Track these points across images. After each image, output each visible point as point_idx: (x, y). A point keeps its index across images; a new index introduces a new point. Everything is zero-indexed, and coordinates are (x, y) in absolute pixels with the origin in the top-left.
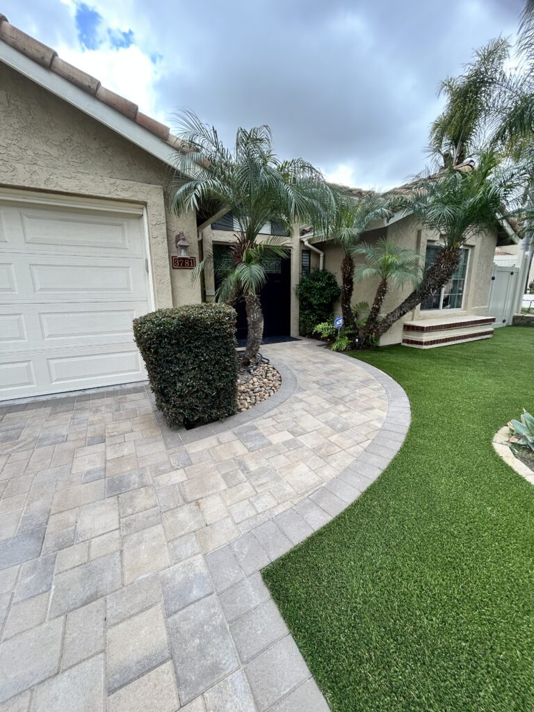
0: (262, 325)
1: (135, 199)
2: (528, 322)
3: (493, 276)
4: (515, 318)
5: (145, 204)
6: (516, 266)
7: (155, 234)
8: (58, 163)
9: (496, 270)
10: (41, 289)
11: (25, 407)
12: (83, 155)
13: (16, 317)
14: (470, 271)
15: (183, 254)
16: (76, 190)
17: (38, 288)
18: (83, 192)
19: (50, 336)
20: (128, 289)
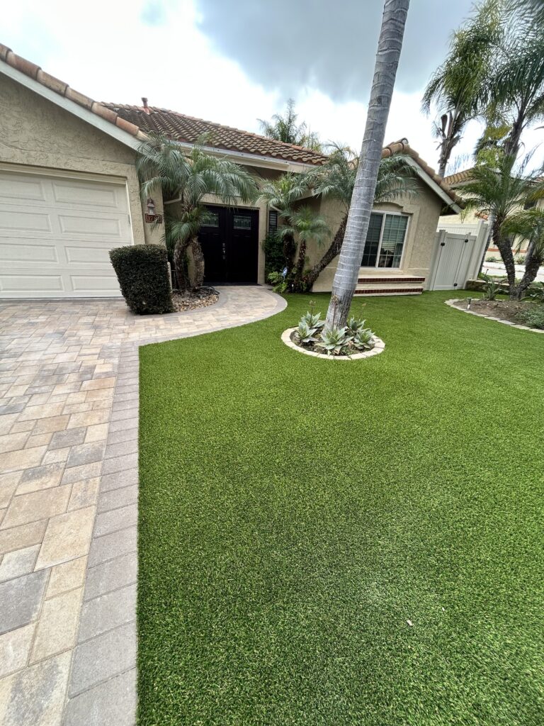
0: (203, 263)
1: (119, 174)
2: (477, 287)
3: (441, 242)
4: (469, 283)
5: (126, 178)
6: (472, 235)
7: (133, 199)
8: (72, 151)
9: (446, 236)
10: (65, 232)
11: (58, 301)
12: (86, 146)
13: (52, 248)
14: (408, 236)
15: (151, 213)
16: (83, 169)
17: (64, 230)
18: (87, 170)
19: (71, 261)
20: (118, 234)
